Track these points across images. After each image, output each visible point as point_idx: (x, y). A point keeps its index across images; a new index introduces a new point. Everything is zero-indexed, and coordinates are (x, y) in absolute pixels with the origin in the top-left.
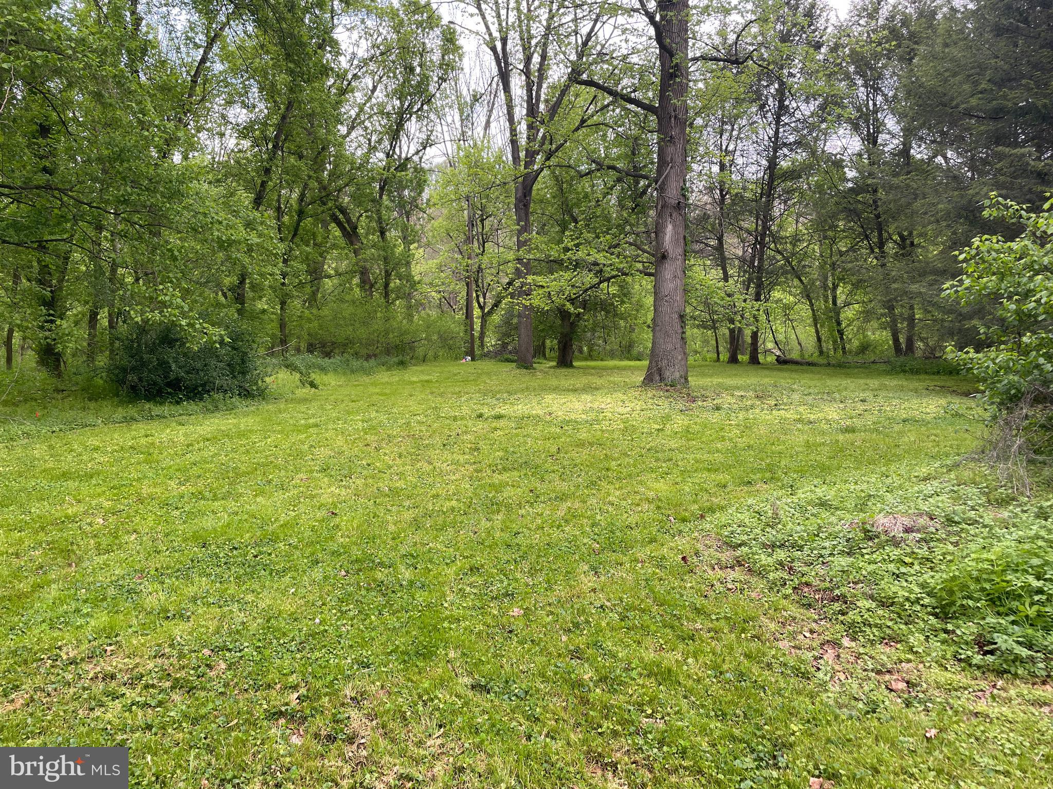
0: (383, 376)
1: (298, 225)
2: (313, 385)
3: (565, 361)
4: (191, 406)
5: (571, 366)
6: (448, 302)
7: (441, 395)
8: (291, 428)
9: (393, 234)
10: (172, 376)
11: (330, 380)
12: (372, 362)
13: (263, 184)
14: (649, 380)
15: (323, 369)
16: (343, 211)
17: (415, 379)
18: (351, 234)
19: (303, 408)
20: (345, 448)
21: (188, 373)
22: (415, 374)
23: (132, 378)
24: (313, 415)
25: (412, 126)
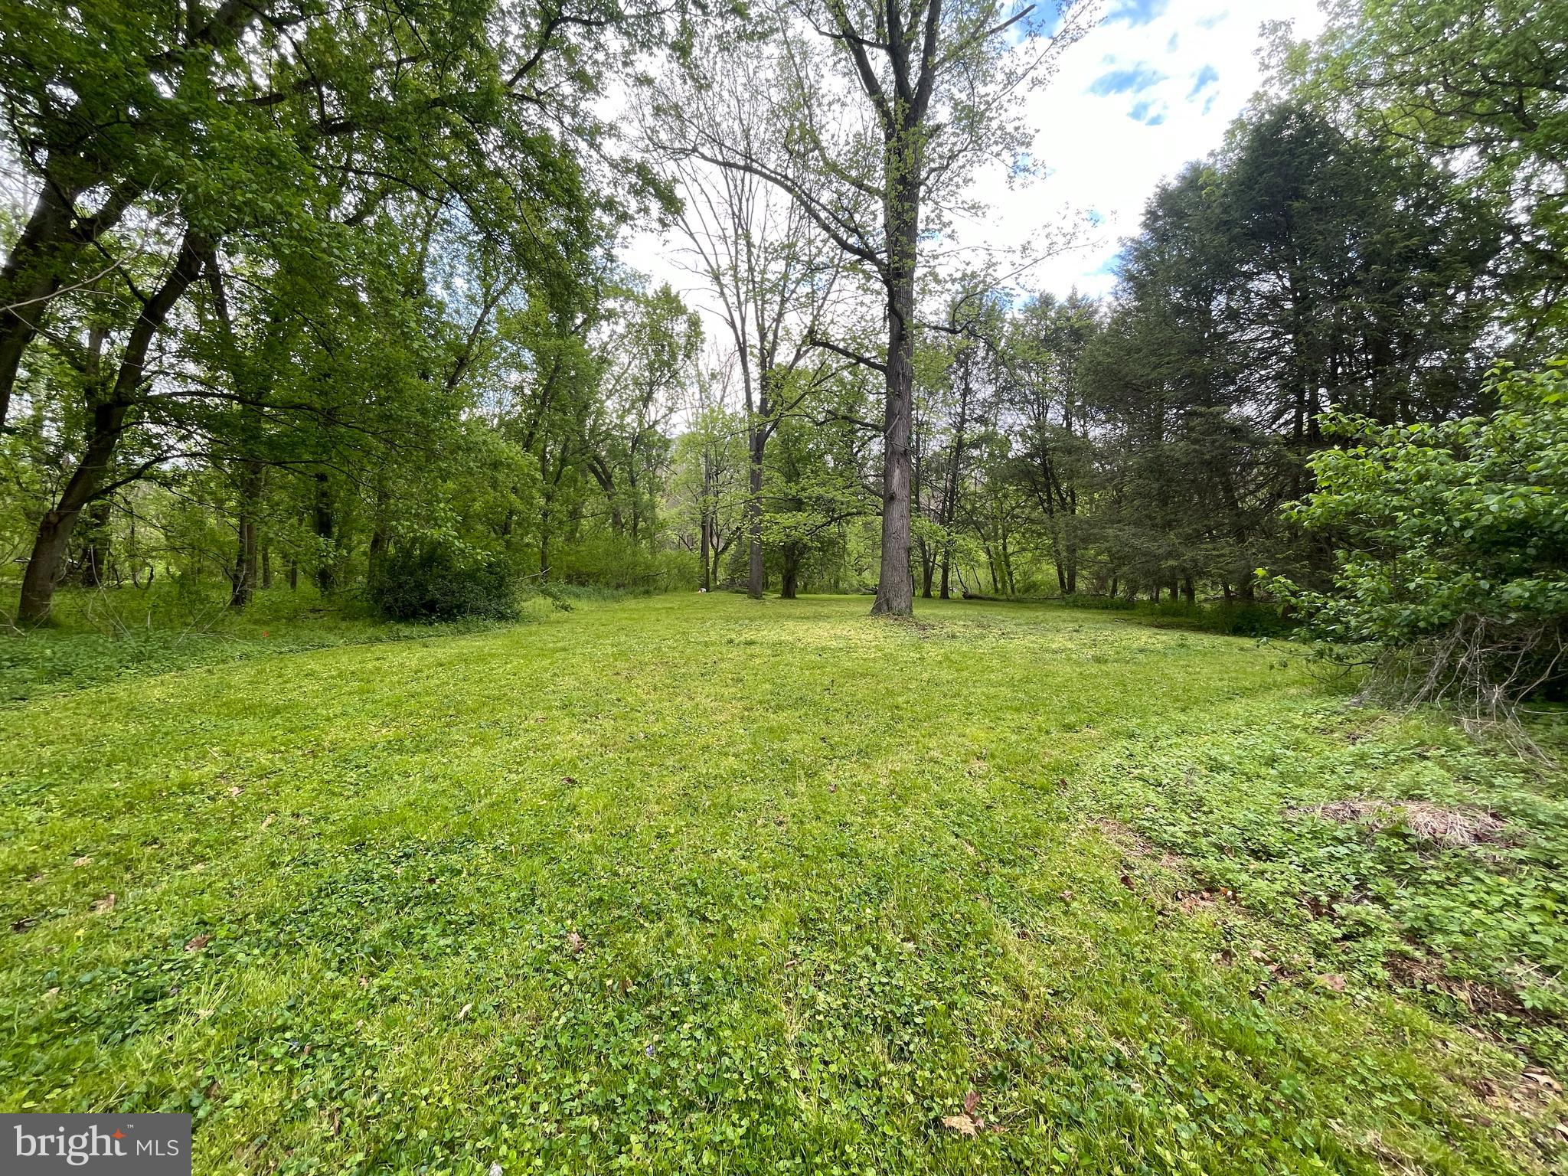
0: (631, 603)
1: (560, 471)
2: (566, 608)
3: (788, 593)
4: (443, 627)
5: (794, 597)
6: (687, 542)
7: (687, 620)
8: (537, 652)
9: (642, 485)
10: (428, 598)
11: (582, 605)
12: (621, 591)
13: (531, 434)
14: (877, 610)
15: (578, 596)
16: (600, 462)
17: (659, 606)
18: (606, 481)
19: (553, 630)
20: (592, 678)
21: (444, 595)
22: (658, 602)
23: (388, 598)
24: (563, 638)
25: (660, 395)
